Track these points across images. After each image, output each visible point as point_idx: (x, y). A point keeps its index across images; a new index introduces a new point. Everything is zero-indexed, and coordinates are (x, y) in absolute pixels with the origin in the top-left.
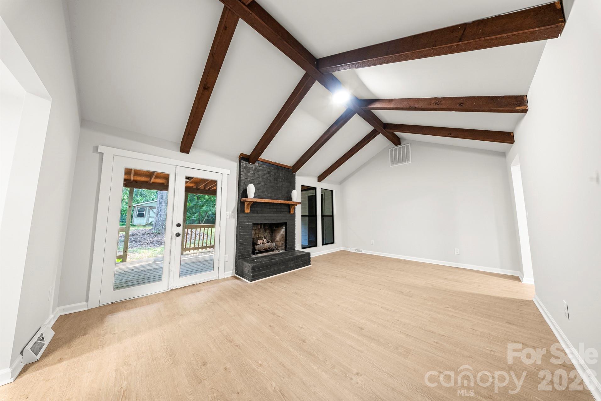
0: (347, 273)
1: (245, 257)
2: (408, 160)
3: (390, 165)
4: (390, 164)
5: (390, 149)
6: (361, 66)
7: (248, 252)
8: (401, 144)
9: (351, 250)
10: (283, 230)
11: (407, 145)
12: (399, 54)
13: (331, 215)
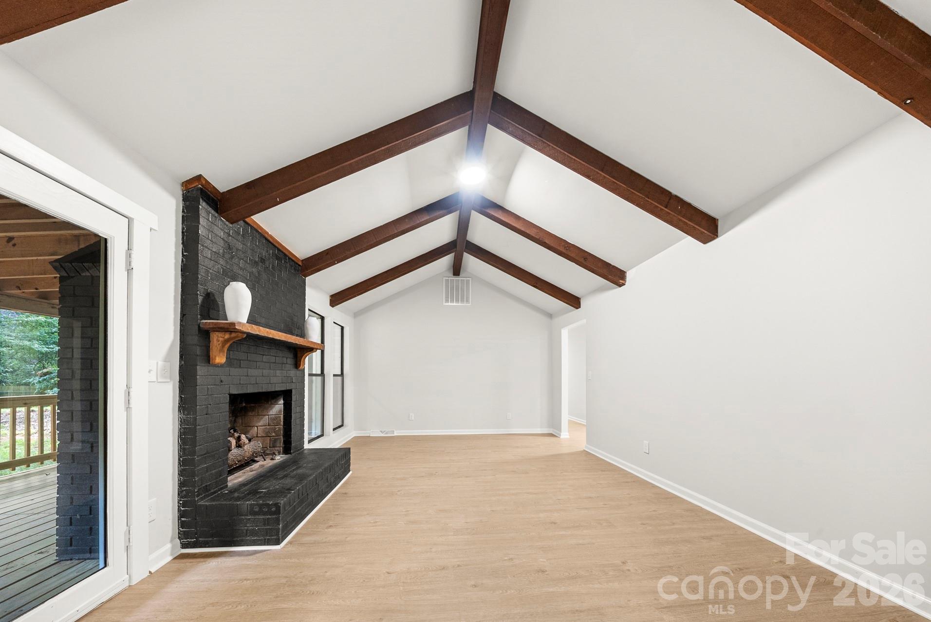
0: (424, 468)
1: (212, 491)
2: (467, 301)
3: (444, 302)
4: (444, 300)
5: (444, 278)
6: (559, 160)
7: (220, 476)
8: (460, 276)
9: (375, 433)
10: (278, 407)
11: (467, 279)
12: (614, 180)
13: (340, 373)
